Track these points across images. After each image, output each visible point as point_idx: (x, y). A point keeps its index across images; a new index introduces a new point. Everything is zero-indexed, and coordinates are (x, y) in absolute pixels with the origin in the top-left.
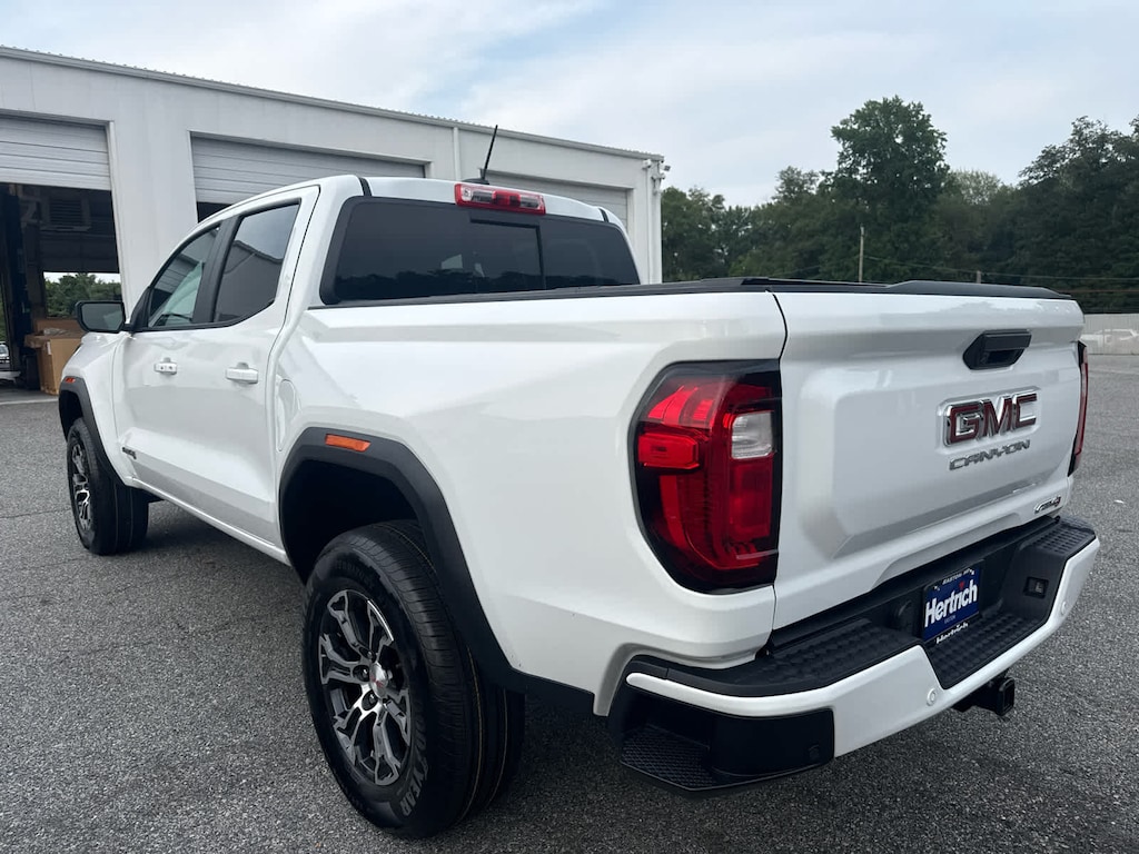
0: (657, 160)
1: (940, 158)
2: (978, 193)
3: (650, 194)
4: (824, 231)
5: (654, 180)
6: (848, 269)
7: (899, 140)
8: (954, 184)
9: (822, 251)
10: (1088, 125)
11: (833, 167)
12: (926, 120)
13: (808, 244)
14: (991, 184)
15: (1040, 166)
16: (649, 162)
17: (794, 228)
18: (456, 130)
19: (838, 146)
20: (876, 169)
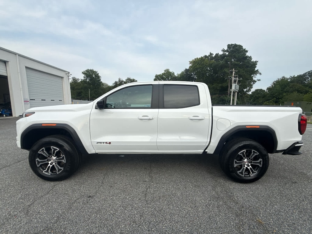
0: (69, 73)
1: (100, 80)
2: (105, 86)
3: (67, 79)
4: (82, 89)
5: (68, 76)
6: (87, 96)
7: (94, 76)
8: (103, 84)
9: (82, 92)
10: (120, 79)
11: (83, 79)
12: (98, 74)
13: (79, 91)
14: (107, 85)
15: (115, 84)
16: (67, 73)
17: (76, 88)
18: (17, 55)
19: (83, 75)
20: (90, 80)
